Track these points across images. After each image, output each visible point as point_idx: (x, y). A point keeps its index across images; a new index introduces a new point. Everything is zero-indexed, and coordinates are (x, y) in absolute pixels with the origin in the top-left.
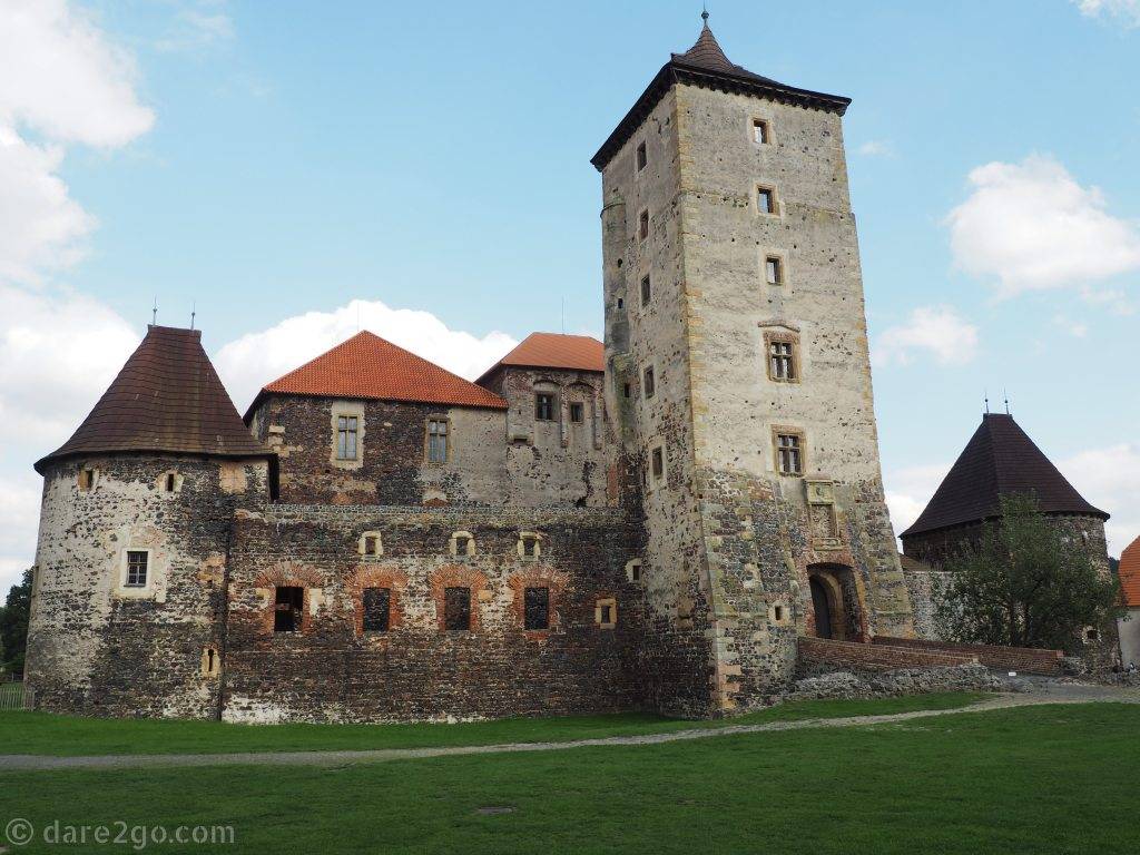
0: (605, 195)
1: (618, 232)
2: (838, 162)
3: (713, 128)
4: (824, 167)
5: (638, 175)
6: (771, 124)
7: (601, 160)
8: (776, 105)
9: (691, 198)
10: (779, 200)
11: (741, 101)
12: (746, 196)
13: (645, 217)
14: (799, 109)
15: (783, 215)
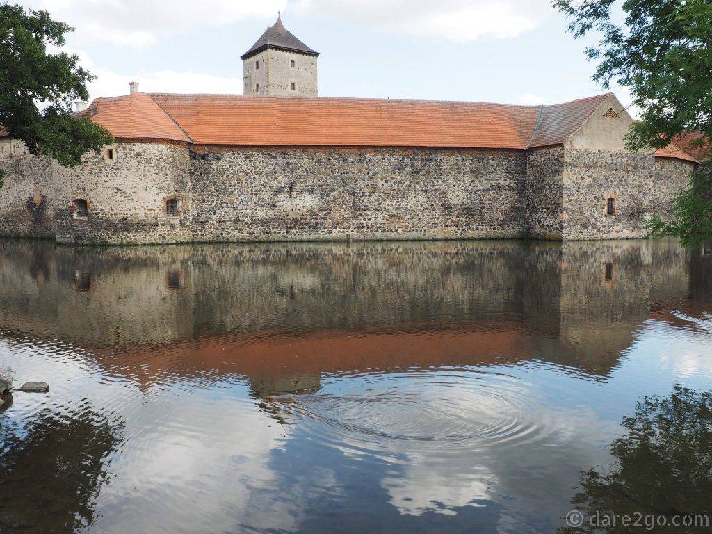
0: (244, 73)
1: (249, 87)
2: (315, 73)
3: (279, 64)
4: (311, 75)
5: (256, 70)
6: (296, 61)
7: (244, 57)
8: (298, 55)
9: (272, 87)
10: (296, 86)
11: (287, 54)
12: (287, 85)
13: (257, 85)
14: (305, 56)
15: (297, 91)
